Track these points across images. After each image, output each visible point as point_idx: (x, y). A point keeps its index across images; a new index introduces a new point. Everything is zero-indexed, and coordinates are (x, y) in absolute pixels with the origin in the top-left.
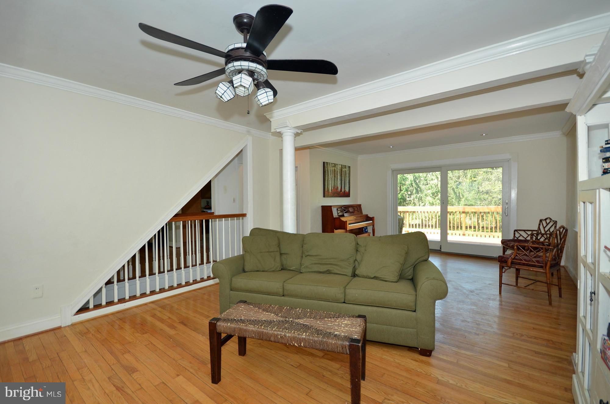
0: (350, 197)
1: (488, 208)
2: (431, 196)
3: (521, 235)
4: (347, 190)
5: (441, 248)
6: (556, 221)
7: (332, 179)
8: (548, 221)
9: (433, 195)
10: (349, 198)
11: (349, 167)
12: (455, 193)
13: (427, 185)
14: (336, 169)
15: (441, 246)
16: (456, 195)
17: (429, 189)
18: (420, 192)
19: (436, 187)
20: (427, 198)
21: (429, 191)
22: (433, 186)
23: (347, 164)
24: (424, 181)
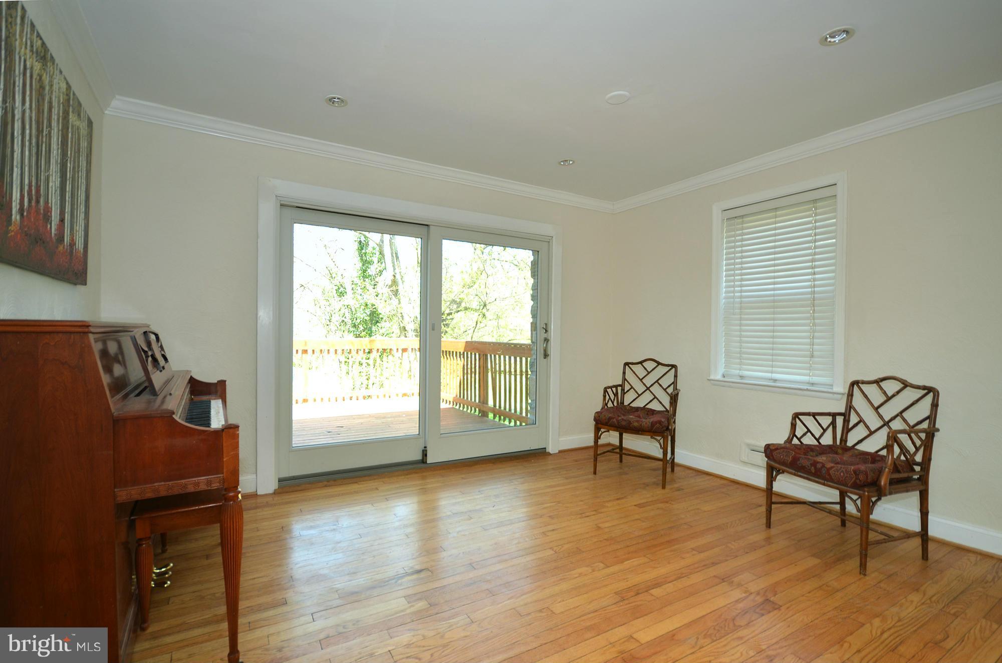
0: (85, 284)
4: (79, 240)
5: (424, 456)
11: (90, 125)
15: (425, 450)
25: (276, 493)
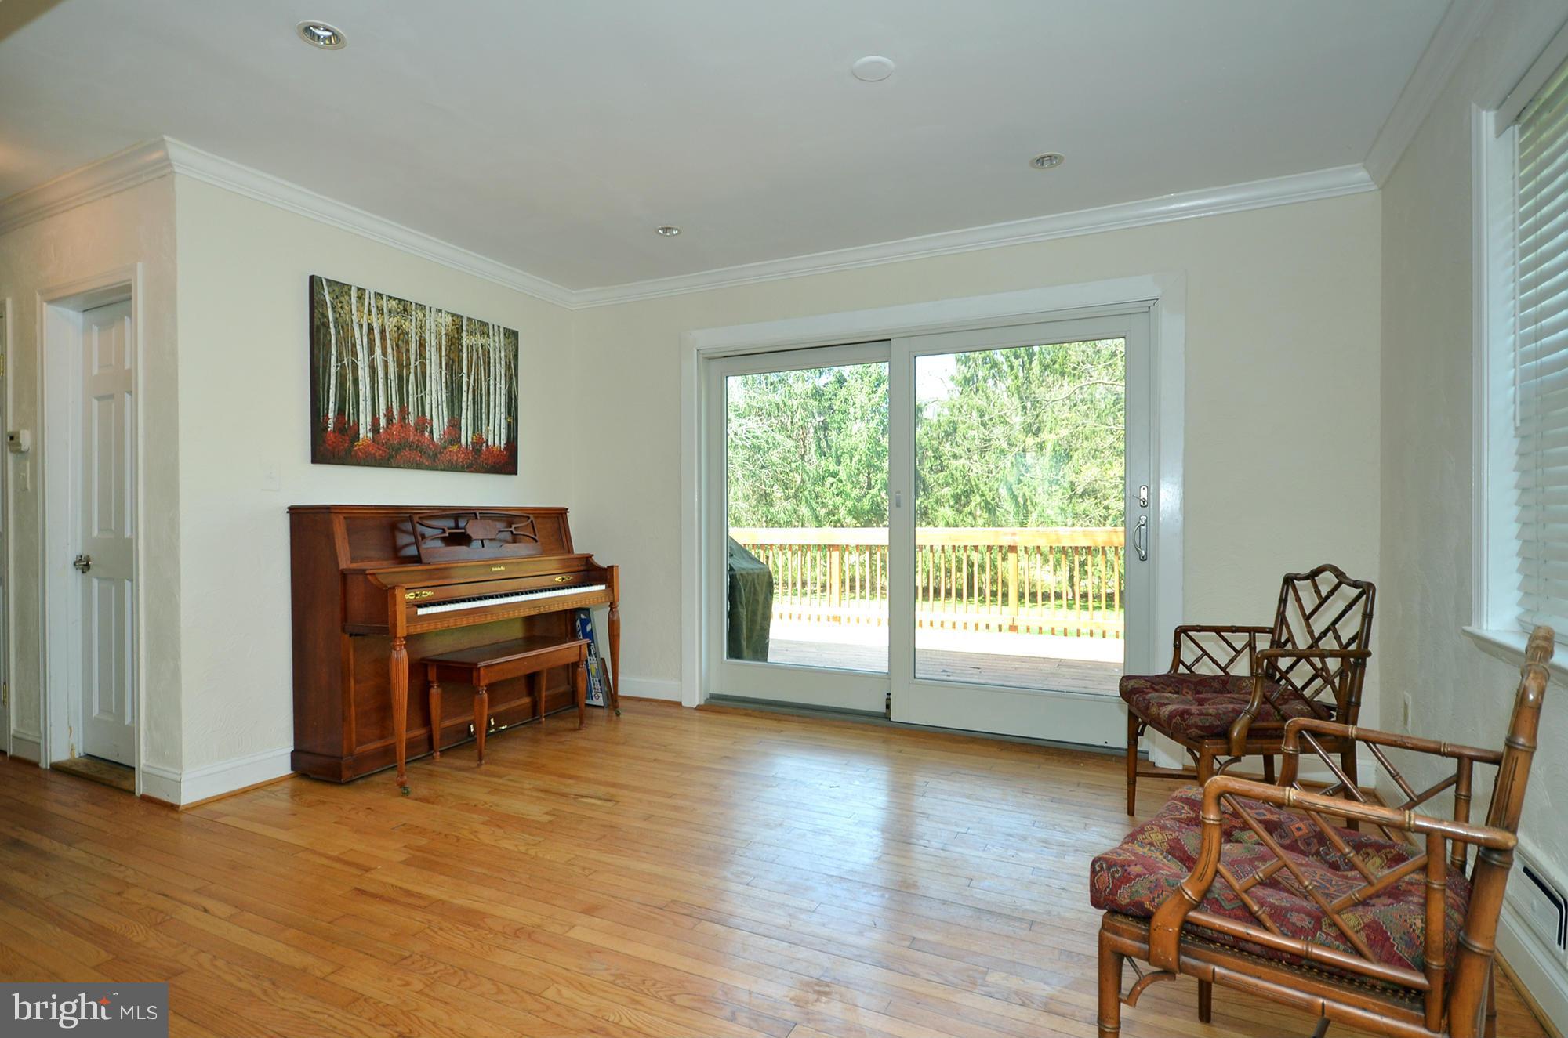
0: (516, 474)
1: (1085, 535)
2: (952, 503)
3: (1205, 653)
4: (496, 437)
5: (888, 707)
6: (1370, 586)
7: (381, 374)
8: (1326, 581)
9: (956, 503)
10: (514, 476)
11: (512, 335)
12: (1014, 497)
13: (942, 471)
14: (411, 327)
15: (889, 699)
16: (1017, 503)
17: (948, 484)
18: (922, 493)
19: (964, 478)
20: (941, 510)
21: (946, 490)
22: (957, 474)
23: (499, 317)
24: (933, 459)
25: (699, 708)
